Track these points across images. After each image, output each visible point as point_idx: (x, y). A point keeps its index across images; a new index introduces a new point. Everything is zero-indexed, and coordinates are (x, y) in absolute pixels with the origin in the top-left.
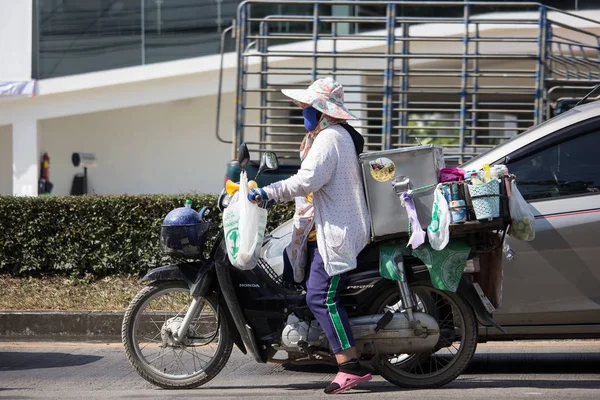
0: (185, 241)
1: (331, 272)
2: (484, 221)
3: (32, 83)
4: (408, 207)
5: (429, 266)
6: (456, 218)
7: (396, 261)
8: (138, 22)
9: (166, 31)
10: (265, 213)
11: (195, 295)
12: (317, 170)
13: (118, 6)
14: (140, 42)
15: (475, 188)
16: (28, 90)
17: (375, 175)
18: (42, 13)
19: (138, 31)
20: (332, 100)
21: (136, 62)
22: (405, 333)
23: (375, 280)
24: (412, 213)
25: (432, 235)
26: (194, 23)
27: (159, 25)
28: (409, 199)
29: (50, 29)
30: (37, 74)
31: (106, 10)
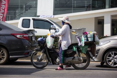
0: (41, 43)
1: (63, 49)
2: (90, 41)
3: (53, 16)
4: (78, 39)
5: (81, 49)
6: (85, 41)
7: (76, 48)
8: (72, 5)
9: (76, 7)
10: (53, 39)
11: (42, 53)
12: (62, 32)
13: (68, 3)
14: (72, 9)
15: (89, 36)
16: (52, 17)
17: (72, 33)
18: (55, 4)
19: (72, 7)
20: (66, 20)
21: (71, 12)
22: (77, 60)
23: (72, 51)
24: (78, 40)
25: (82, 44)
26: (81, 6)
27: (75, 6)
28: (78, 37)
29: (56, 6)
30: (54, 14)
31: (66, 3)
